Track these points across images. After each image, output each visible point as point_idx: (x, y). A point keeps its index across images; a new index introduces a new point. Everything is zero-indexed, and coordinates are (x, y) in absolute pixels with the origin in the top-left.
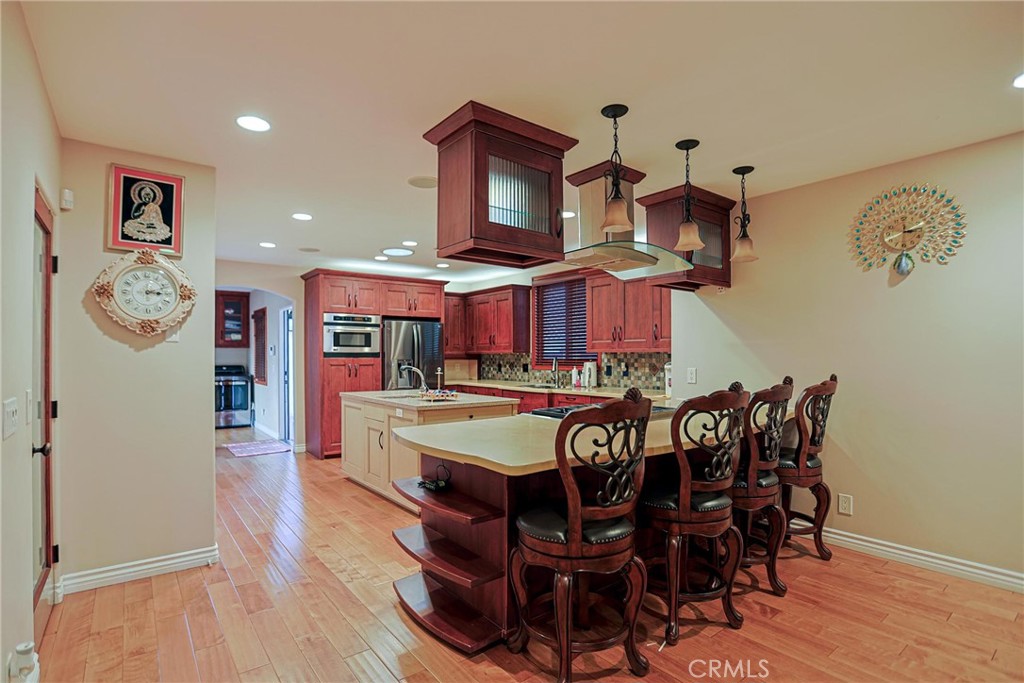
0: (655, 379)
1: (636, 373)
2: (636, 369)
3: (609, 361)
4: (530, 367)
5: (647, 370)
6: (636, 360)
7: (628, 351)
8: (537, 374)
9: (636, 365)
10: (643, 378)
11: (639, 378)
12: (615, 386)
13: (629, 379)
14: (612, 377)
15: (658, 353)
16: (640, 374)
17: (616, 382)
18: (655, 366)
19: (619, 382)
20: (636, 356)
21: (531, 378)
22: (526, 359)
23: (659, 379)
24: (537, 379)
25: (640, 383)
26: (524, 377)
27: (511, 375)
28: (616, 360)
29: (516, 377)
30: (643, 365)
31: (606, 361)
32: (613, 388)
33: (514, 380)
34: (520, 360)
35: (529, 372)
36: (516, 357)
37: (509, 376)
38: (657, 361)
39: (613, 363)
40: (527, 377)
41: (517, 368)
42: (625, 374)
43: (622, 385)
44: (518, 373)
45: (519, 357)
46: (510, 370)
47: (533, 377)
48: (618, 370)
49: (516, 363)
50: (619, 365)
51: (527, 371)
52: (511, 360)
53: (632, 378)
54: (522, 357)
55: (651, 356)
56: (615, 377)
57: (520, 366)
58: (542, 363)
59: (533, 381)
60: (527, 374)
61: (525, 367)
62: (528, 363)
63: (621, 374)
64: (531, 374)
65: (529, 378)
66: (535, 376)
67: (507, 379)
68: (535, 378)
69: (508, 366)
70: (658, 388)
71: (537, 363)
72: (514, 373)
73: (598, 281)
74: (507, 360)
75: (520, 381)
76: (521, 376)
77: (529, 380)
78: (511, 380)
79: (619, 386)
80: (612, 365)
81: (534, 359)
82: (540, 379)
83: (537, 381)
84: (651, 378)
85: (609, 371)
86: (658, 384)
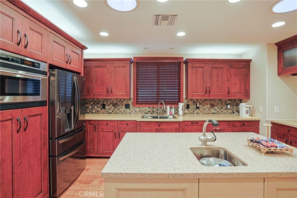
0: (212, 110)
1: (203, 107)
2: (203, 106)
3: (188, 102)
4: (131, 106)
5: (209, 106)
6: (203, 102)
8: (138, 109)
9: (203, 104)
10: (207, 110)
11: (205, 109)
12: (191, 113)
13: (199, 110)
14: (190, 110)
16: (205, 108)
17: (192, 112)
18: (213, 104)
19: (194, 112)
20: (203, 100)
21: (132, 112)
22: (128, 101)
23: (215, 110)
24: (137, 112)
25: (205, 112)
26: (126, 111)
27: (114, 111)
28: (192, 102)
29: (119, 112)
30: (207, 104)
31: (186, 102)
32: (191, 115)
33: (117, 113)
34: (123, 102)
35: (130, 108)
36: (119, 100)
37: (113, 111)
38: (214, 102)
39: (190, 103)
40: (128, 111)
41: (120, 106)
42: (197, 108)
43: (195, 113)
44: (120, 109)
45: (122, 100)
46: (113, 108)
47: (134, 111)
48: (193, 106)
49: (118, 104)
50: (193, 104)
51: (129, 108)
52: (115, 102)
53: (201, 110)
54: (124, 100)
55: (211, 100)
56: (192, 110)
57: (122, 105)
58: (140, 103)
59: (134, 113)
60: (128, 109)
61: (126, 105)
62: (129, 103)
63: (195, 108)
64: (132, 109)
65: (130, 112)
66: (136, 110)
67: (111, 113)
68: (136, 111)
69: (111, 105)
70: (214, 113)
71: (136, 103)
72: (117, 109)
73: (196, 65)
74: (111, 102)
75: (122, 113)
76: (123, 111)
77: (131, 113)
78: (114, 113)
79: (194, 114)
80: (190, 104)
81: (134, 101)
82: (140, 112)
83: (137, 113)
84: (211, 109)
85: (188, 107)
86: (214, 112)
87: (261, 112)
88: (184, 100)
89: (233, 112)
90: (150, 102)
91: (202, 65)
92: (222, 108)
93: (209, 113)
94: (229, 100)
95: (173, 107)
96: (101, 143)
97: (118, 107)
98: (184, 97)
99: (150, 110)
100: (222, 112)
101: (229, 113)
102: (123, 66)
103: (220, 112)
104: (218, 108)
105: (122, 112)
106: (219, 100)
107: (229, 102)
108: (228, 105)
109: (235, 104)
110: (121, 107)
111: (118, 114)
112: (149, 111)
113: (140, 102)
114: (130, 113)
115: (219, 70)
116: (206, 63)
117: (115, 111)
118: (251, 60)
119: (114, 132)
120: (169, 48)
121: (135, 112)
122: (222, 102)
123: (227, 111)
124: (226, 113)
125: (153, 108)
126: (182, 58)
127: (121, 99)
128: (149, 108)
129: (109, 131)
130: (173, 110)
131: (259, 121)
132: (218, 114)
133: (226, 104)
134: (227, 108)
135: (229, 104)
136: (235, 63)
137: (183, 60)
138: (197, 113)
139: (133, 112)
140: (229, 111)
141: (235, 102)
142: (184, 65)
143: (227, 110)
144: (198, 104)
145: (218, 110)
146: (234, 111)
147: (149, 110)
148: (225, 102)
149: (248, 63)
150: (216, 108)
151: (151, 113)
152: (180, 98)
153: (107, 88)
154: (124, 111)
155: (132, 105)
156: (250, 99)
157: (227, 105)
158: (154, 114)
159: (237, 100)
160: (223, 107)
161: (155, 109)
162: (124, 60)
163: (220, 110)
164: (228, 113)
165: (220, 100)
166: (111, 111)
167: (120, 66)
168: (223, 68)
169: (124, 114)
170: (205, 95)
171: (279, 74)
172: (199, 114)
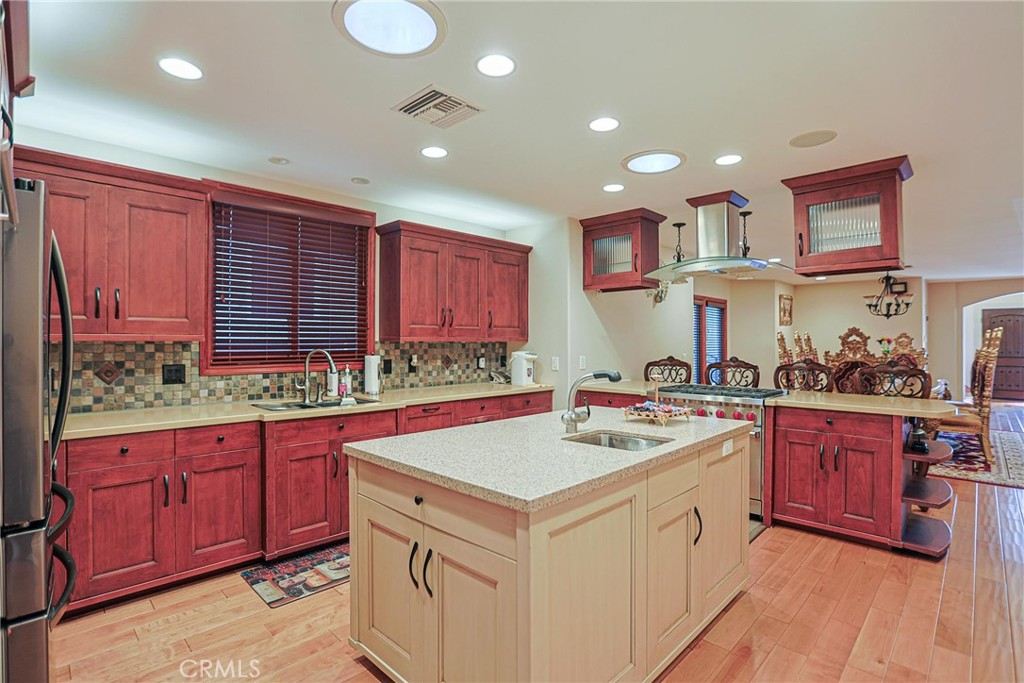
0: (447, 372)
1: (425, 367)
2: (426, 362)
3: (387, 352)
4: (192, 372)
5: (439, 363)
6: (426, 352)
7: (416, 339)
8: (221, 384)
9: (426, 357)
10: (434, 373)
11: (429, 373)
12: (397, 387)
13: (417, 376)
14: (392, 376)
15: (452, 343)
16: (430, 368)
17: (398, 381)
18: (448, 356)
19: (402, 381)
20: (425, 346)
21: (197, 395)
22: (175, 353)
23: (452, 372)
24: (218, 394)
25: (430, 379)
26: (167, 396)
27: (105, 397)
28: (398, 352)
29: (130, 399)
30: (434, 358)
31: (382, 353)
32: (395, 391)
33: (119, 408)
34: (151, 356)
35: (187, 381)
36: (130, 349)
37: (98, 400)
38: (451, 352)
39: (394, 355)
40: (180, 395)
41: (137, 375)
42: (412, 369)
43: (407, 385)
44: (139, 389)
45: (150, 349)
46: (98, 383)
47: (204, 393)
48: (401, 365)
49: (129, 365)
50: (402, 359)
51: (180, 380)
52: (109, 357)
53: (421, 374)
54: (157, 350)
55: (443, 346)
56: (397, 375)
57: (150, 371)
58: (232, 360)
59: (203, 401)
60: (179, 386)
61: (170, 371)
62: (184, 362)
63: (407, 370)
64: (195, 386)
65: (188, 395)
66: (212, 387)
67: (87, 409)
68: (211, 393)
69: (90, 373)
70: (451, 383)
71: (214, 360)
72: (120, 390)
73: (421, 243)
74: (89, 357)
75: (150, 405)
76: (153, 395)
77: (189, 400)
78: (105, 410)
79: (403, 387)
80: (393, 358)
81: (206, 352)
82: (230, 394)
83: (218, 399)
84: (443, 372)
85: (387, 368)
86: (451, 378)
87: (556, 371)
88: (378, 346)
89: (490, 376)
90: (270, 353)
91: (434, 246)
92: (468, 366)
93: (439, 384)
94: (484, 345)
95: (348, 370)
96: (87, 541)
97: (129, 381)
98: (377, 339)
99: (268, 384)
100: (468, 378)
101: (483, 381)
102: (173, 209)
103: (464, 377)
104: (459, 367)
105: (150, 398)
106: (460, 346)
107: (483, 351)
108: (481, 360)
109: (493, 355)
110: (142, 378)
111: (128, 411)
112: (266, 389)
113: (230, 357)
114: (186, 402)
115: (470, 265)
116: (444, 240)
117: (111, 398)
118: (531, 248)
119: (158, 482)
120: (353, 180)
121: (209, 395)
122: (468, 350)
123: (479, 375)
124: (475, 381)
125: (280, 375)
126: (373, 215)
127: (140, 347)
128: (266, 376)
129: (130, 480)
130: (348, 380)
131: (551, 391)
132: (460, 383)
133: (475, 356)
134: (478, 368)
135: (483, 355)
136: (502, 251)
137: (374, 222)
138: (412, 386)
139: (201, 395)
140: (483, 375)
141: (494, 350)
142: (378, 237)
143: (479, 371)
144: (415, 357)
145: (460, 372)
146: (493, 374)
147: (267, 382)
148: (475, 350)
149: (523, 255)
150: (456, 367)
151: (273, 396)
152: (365, 342)
153: (90, 293)
154: (158, 396)
155: (196, 370)
156: (527, 341)
157: (478, 359)
158: (282, 396)
159: (497, 346)
160: (471, 365)
161: (286, 381)
162: (182, 185)
163: (464, 372)
164: (479, 380)
165: (464, 346)
166: (88, 401)
167: (163, 207)
168: (478, 259)
169: (160, 406)
170: (440, 330)
171: (586, 287)
172: (417, 386)
